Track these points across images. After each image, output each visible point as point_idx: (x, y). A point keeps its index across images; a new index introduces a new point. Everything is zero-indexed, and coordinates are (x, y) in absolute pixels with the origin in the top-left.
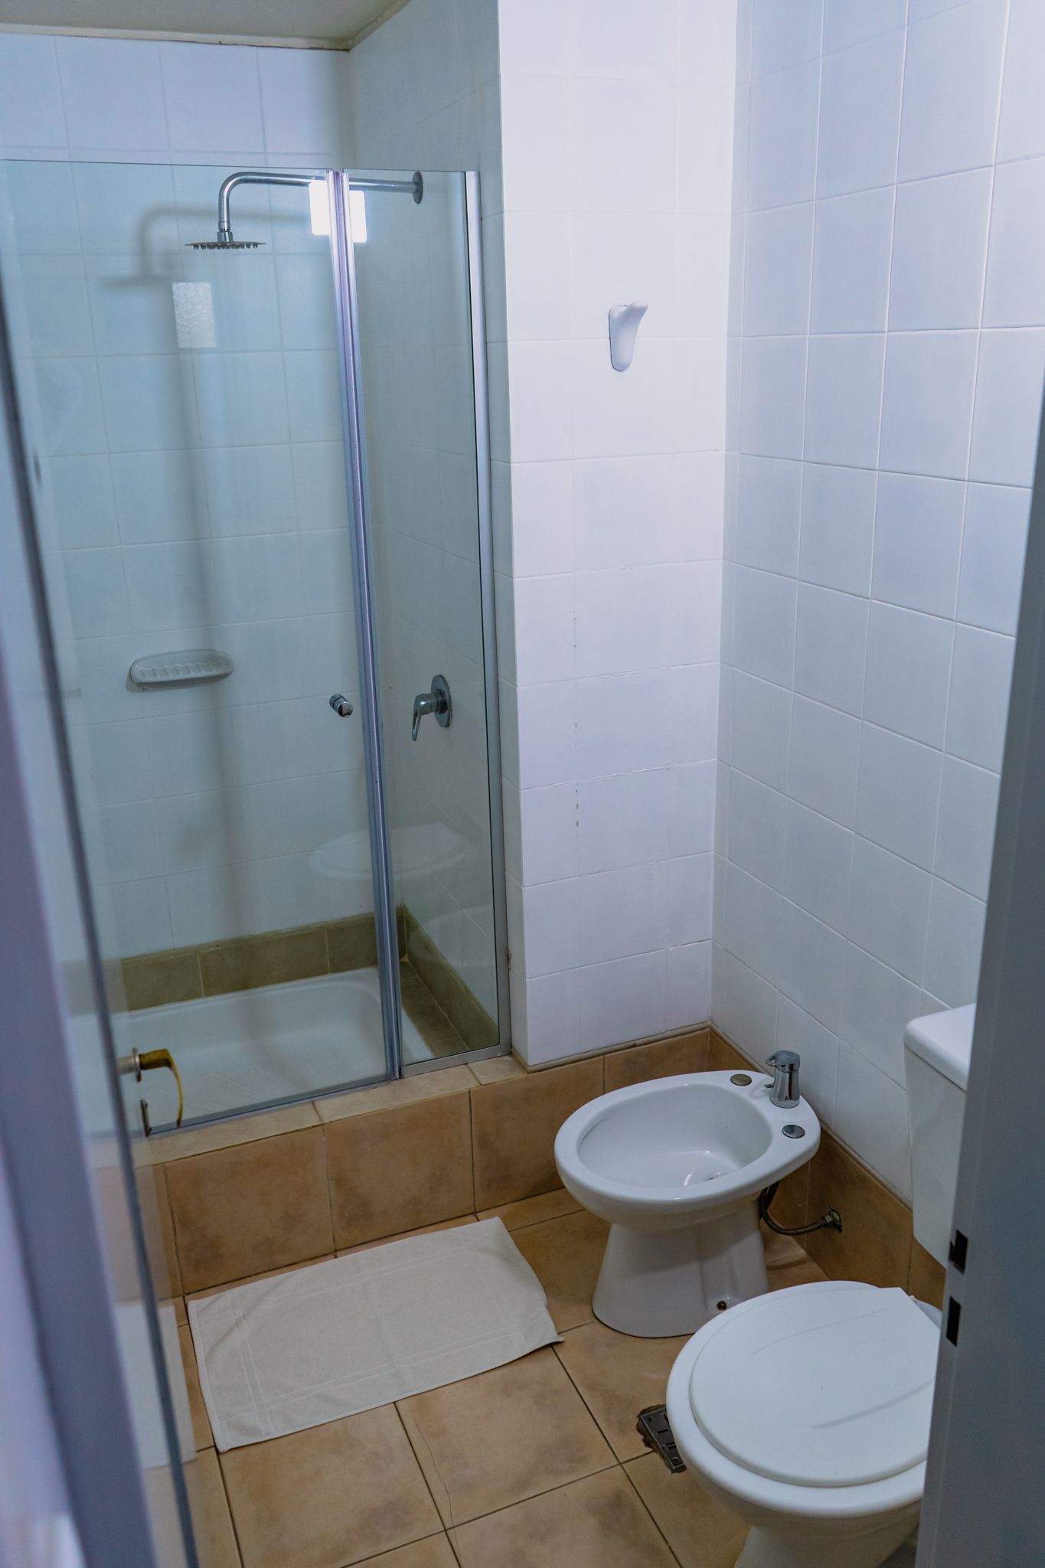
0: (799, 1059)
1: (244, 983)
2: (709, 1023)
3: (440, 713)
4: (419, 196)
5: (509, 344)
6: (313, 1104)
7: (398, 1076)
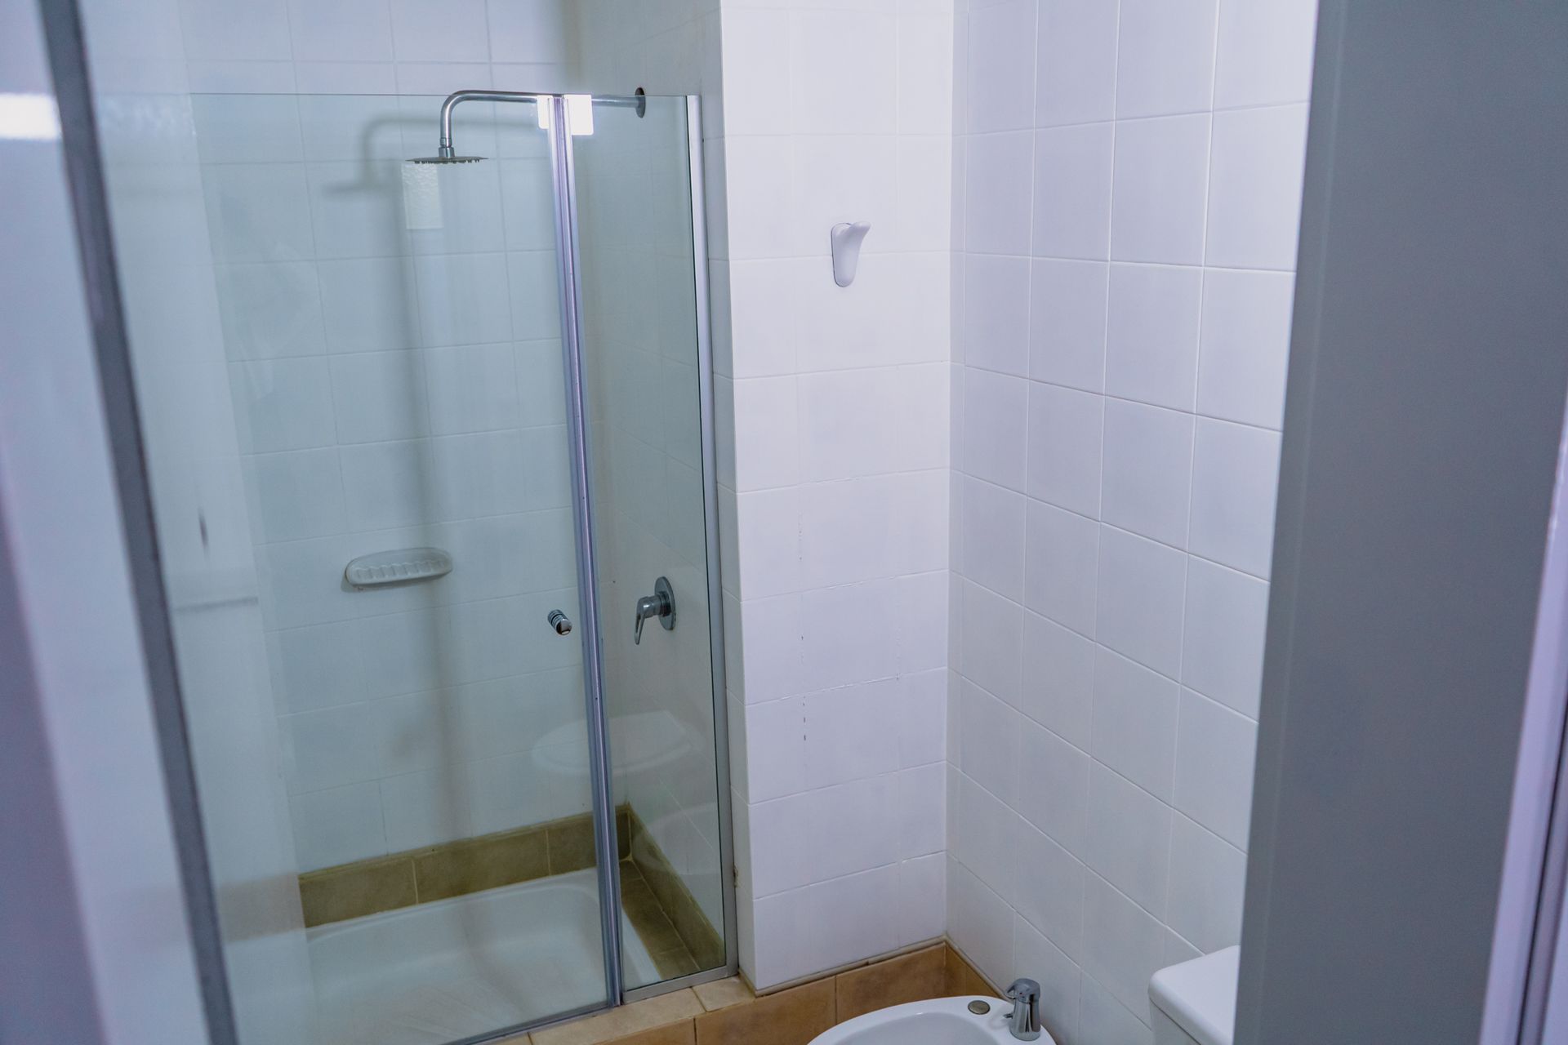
0: (1039, 989)
1: (460, 888)
2: (945, 937)
3: (664, 616)
4: (642, 110)
5: (731, 263)
6: (529, 1036)
7: (619, 1003)
